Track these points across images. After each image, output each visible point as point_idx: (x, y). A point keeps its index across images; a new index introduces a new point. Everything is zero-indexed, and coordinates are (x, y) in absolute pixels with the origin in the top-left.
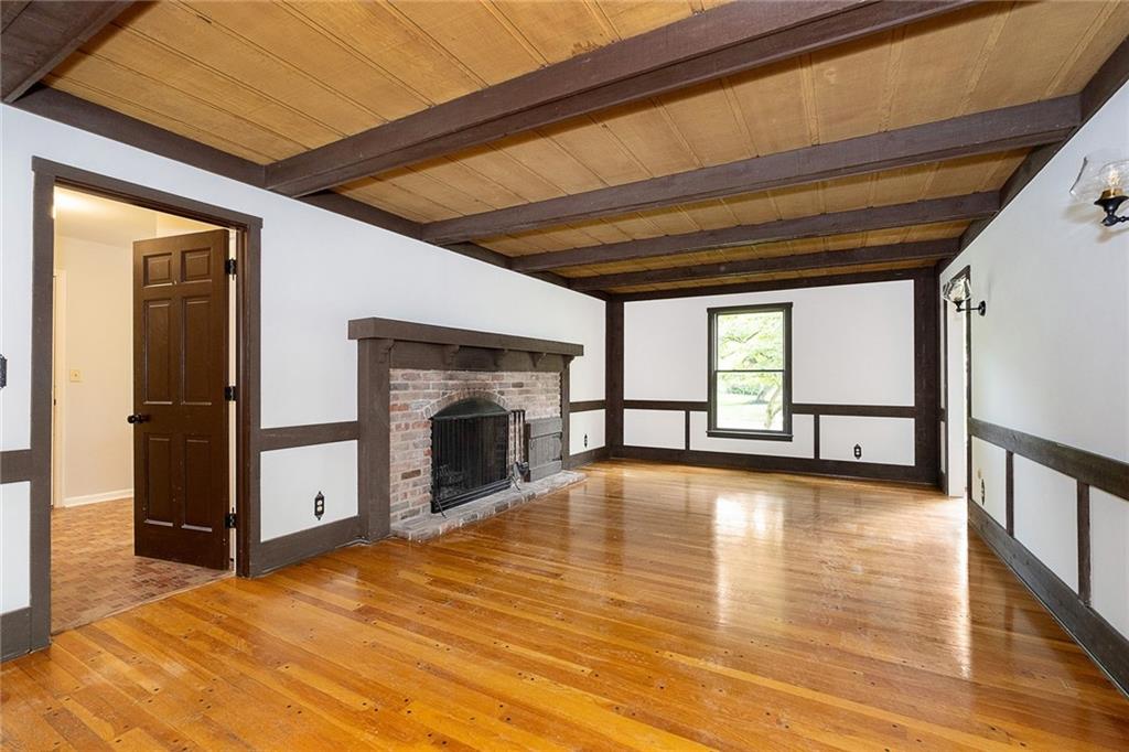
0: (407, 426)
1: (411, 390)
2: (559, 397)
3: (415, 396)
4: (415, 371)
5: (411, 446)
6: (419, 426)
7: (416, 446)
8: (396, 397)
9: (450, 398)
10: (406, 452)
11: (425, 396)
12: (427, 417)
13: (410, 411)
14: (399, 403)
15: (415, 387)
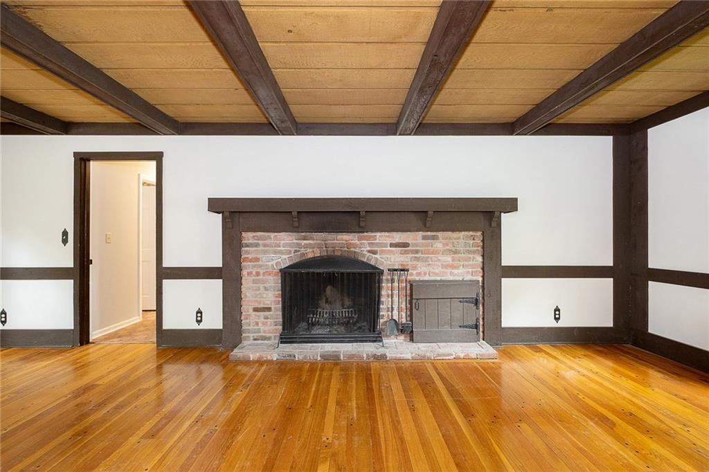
0: (258, 274)
1: (261, 248)
2: (480, 259)
3: (265, 252)
4: (266, 234)
5: (262, 289)
6: (270, 274)
7: (266, 289)
8: (248, 252)
9: (303, 254)
10: (258, 293)
11: (275, 253)
12: (277, 269)
13: (260, 263)
14: (250, 256)
15: (265, 245)
